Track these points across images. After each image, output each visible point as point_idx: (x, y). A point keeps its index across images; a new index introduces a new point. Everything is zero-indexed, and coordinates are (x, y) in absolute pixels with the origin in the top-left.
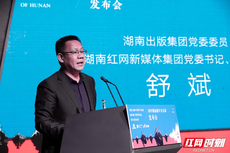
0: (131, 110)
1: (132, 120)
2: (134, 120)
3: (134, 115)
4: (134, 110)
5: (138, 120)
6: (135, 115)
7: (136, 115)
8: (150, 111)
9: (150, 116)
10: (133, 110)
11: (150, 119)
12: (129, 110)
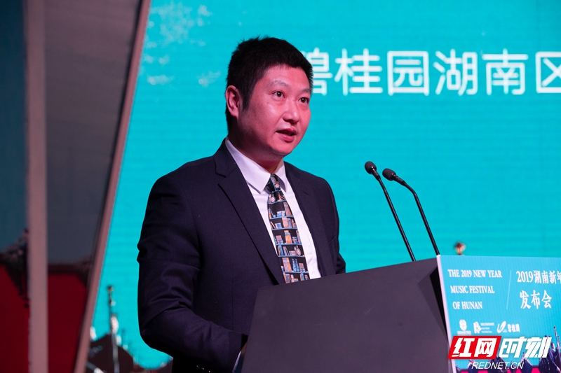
0: (454, 273)
1: (456, 305)
2: (465, 305)
3: (463, 290)
4: (466, 273)
5: (478, 305)
6: (468, 289)
7: (473, 289)
8: (523, 277)
9: (523, 295)
10: (460, 273)
11: (525, 305)
12: (446, 274)
